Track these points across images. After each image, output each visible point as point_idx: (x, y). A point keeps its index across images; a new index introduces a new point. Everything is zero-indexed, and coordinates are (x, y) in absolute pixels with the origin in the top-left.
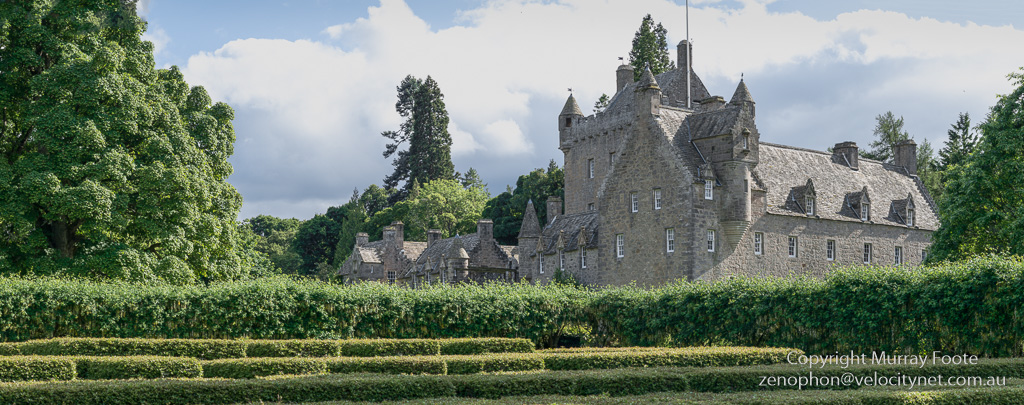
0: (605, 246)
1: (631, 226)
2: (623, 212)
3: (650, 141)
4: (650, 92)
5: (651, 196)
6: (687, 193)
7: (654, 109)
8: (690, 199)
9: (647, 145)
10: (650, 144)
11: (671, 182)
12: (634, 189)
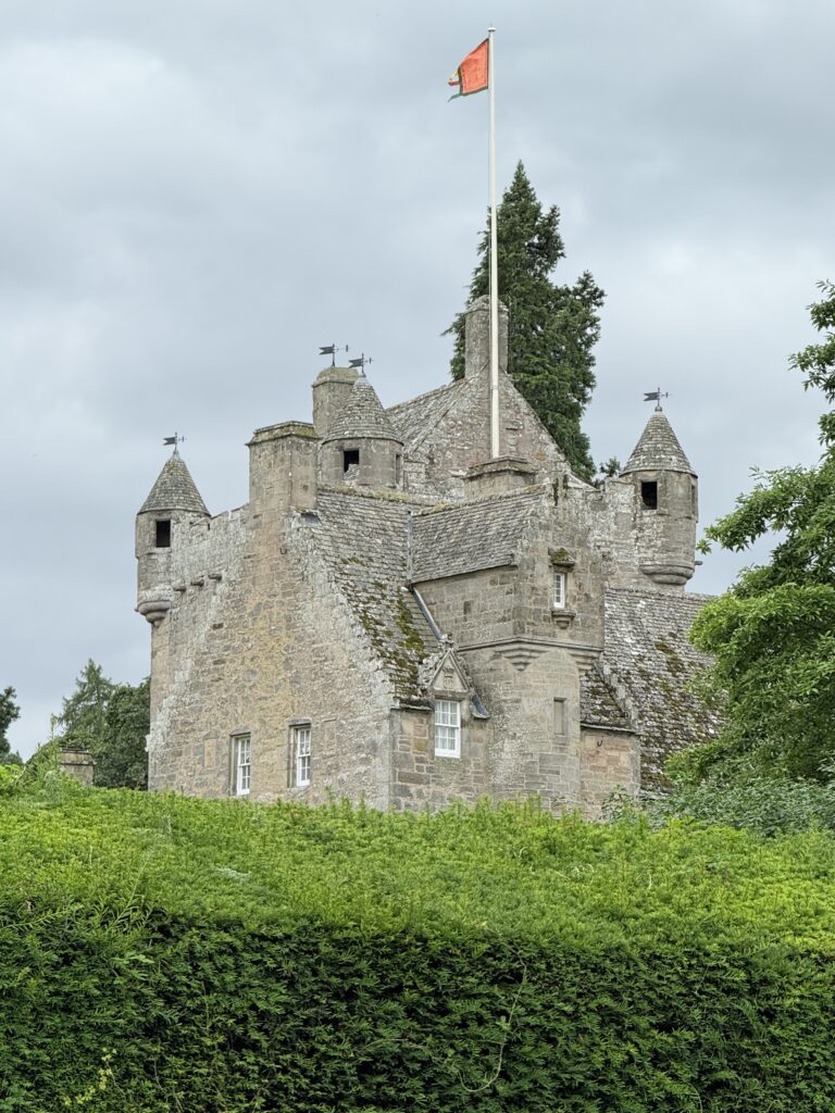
3: (285, 586)
4: (290, 447)
5: (286, 747)
6: (380, 738)
7: (299, 494)
8: (387, 755)
9: (277, 599)
10: (284, 595)
11: (337, 706)
12: (240, 728)
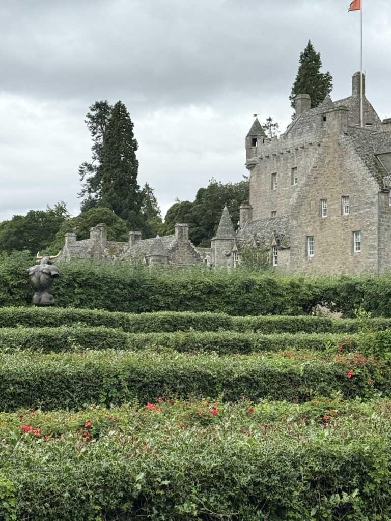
0: (297, 247)
1: (321, 229)
2: (314, 217)
3: (339, 155)
4: (341, 113)
5: (340, 203)
6: (374, 200)
7: (343, 127)
8: (377, 206)
9: (336, 159)
10: (339, 158)
11: (359, 191)
12: (324, 197)
